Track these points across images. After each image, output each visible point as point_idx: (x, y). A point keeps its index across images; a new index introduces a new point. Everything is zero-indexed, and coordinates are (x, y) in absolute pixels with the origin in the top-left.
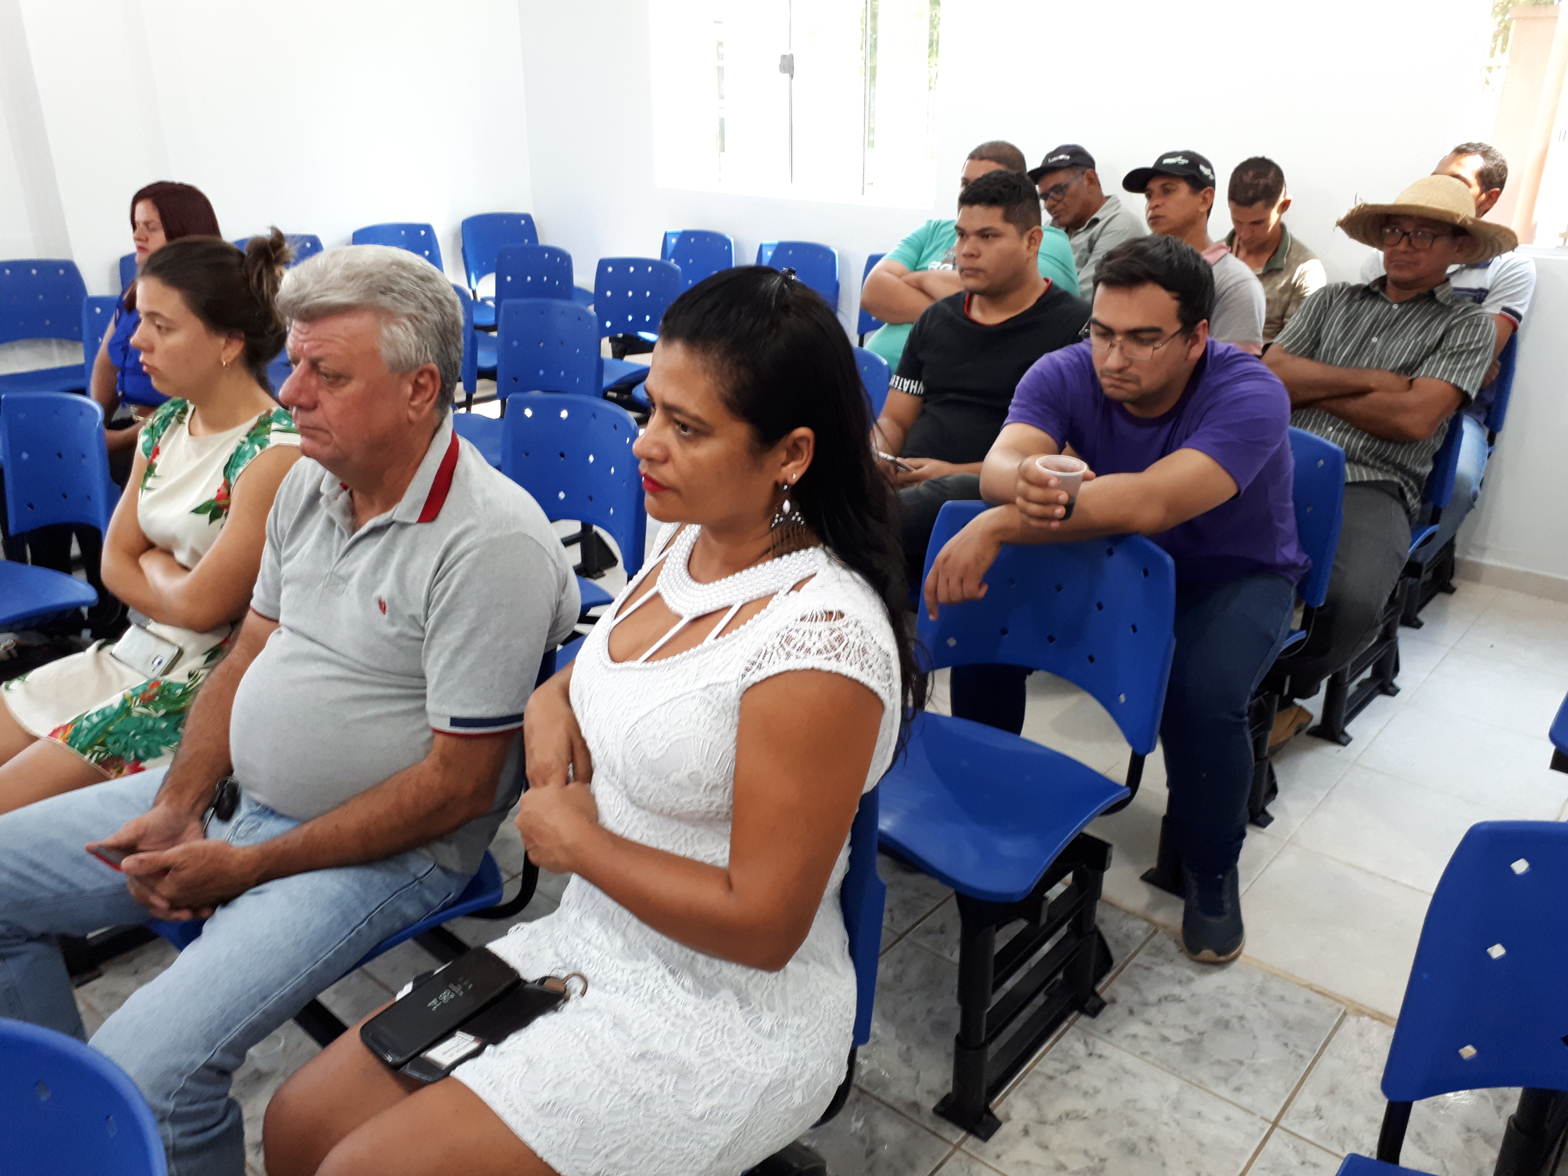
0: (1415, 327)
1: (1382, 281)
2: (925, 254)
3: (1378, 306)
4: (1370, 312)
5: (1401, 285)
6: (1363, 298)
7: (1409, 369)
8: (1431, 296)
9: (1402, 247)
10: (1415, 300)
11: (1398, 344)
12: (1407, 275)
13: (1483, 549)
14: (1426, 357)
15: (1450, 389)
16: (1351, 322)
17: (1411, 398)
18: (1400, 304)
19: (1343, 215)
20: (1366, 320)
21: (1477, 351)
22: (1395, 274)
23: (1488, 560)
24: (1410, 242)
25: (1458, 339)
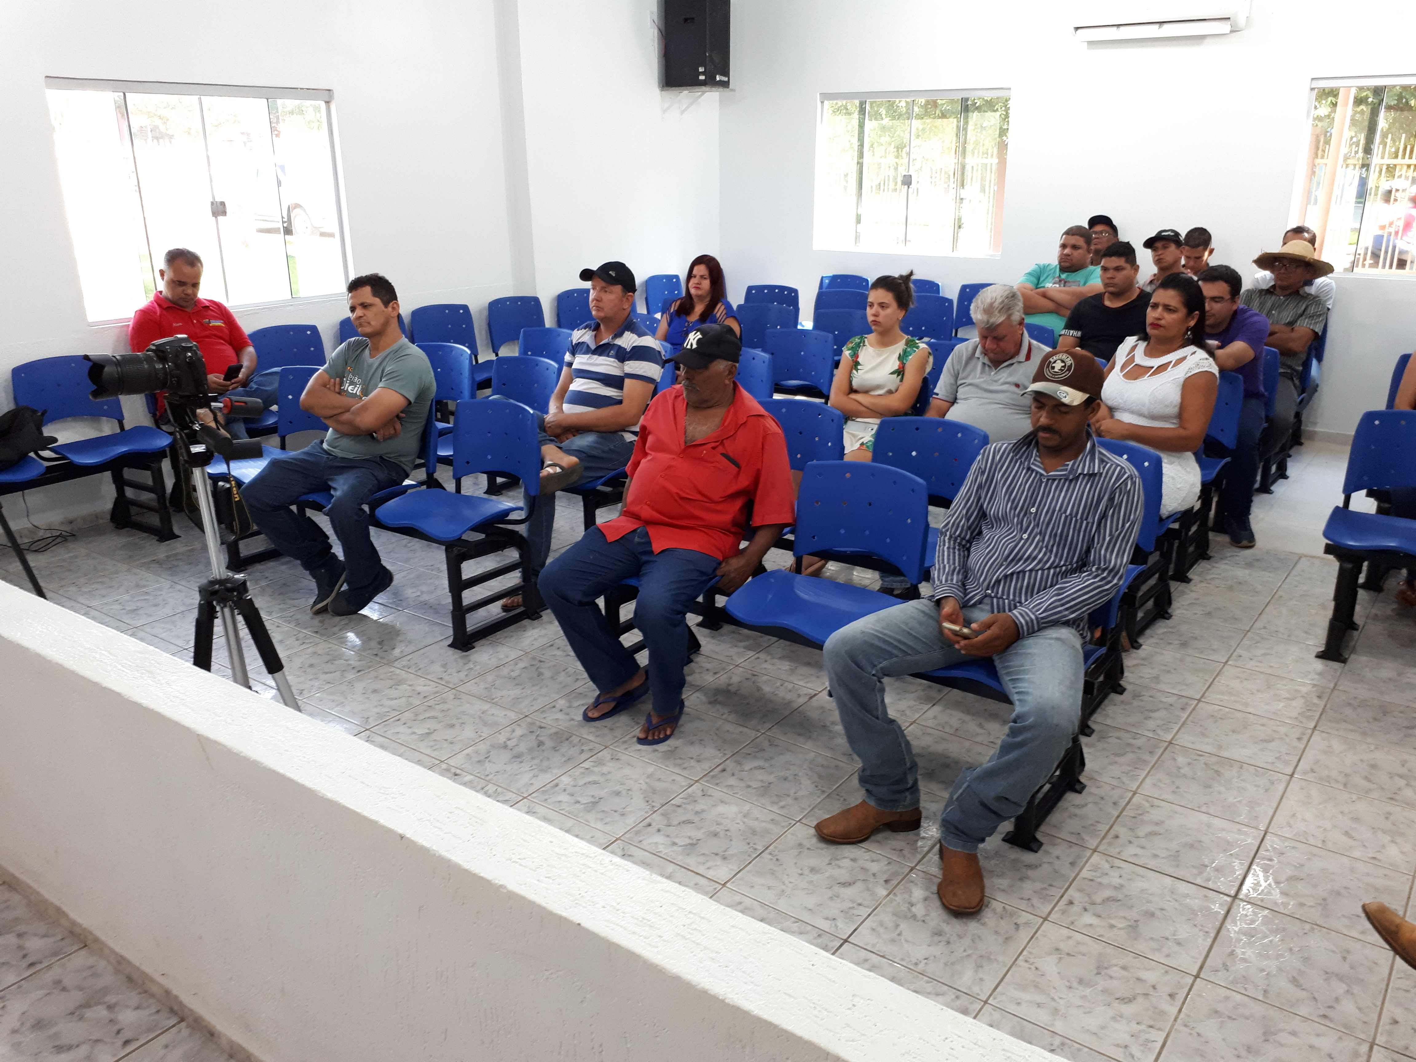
0: (1291, 306)
1: (1274, 287)
2: (1041, 279)
3: (1273, 298)
4: (1270, 301)
5: (1283, 288)
6: (1265, 294)
7: (1291, 324)
8: (1297, 293)
9: (1282, 271)
10: (1290, 294)
11: (1285, 314)
12: (1285, 283)
13: (1315, 424)
14: (1298, 318)
15: (1310, 331)
16: (1262, 305)
17: (1294, 335)
18: (1284, 296)
19: (1256, 257)
20: (1269, 304)
21: (1320, 315)
22: (1279, 282)
23: (1318, 429)
24: (1286, 269)
25: (1312, 310)
